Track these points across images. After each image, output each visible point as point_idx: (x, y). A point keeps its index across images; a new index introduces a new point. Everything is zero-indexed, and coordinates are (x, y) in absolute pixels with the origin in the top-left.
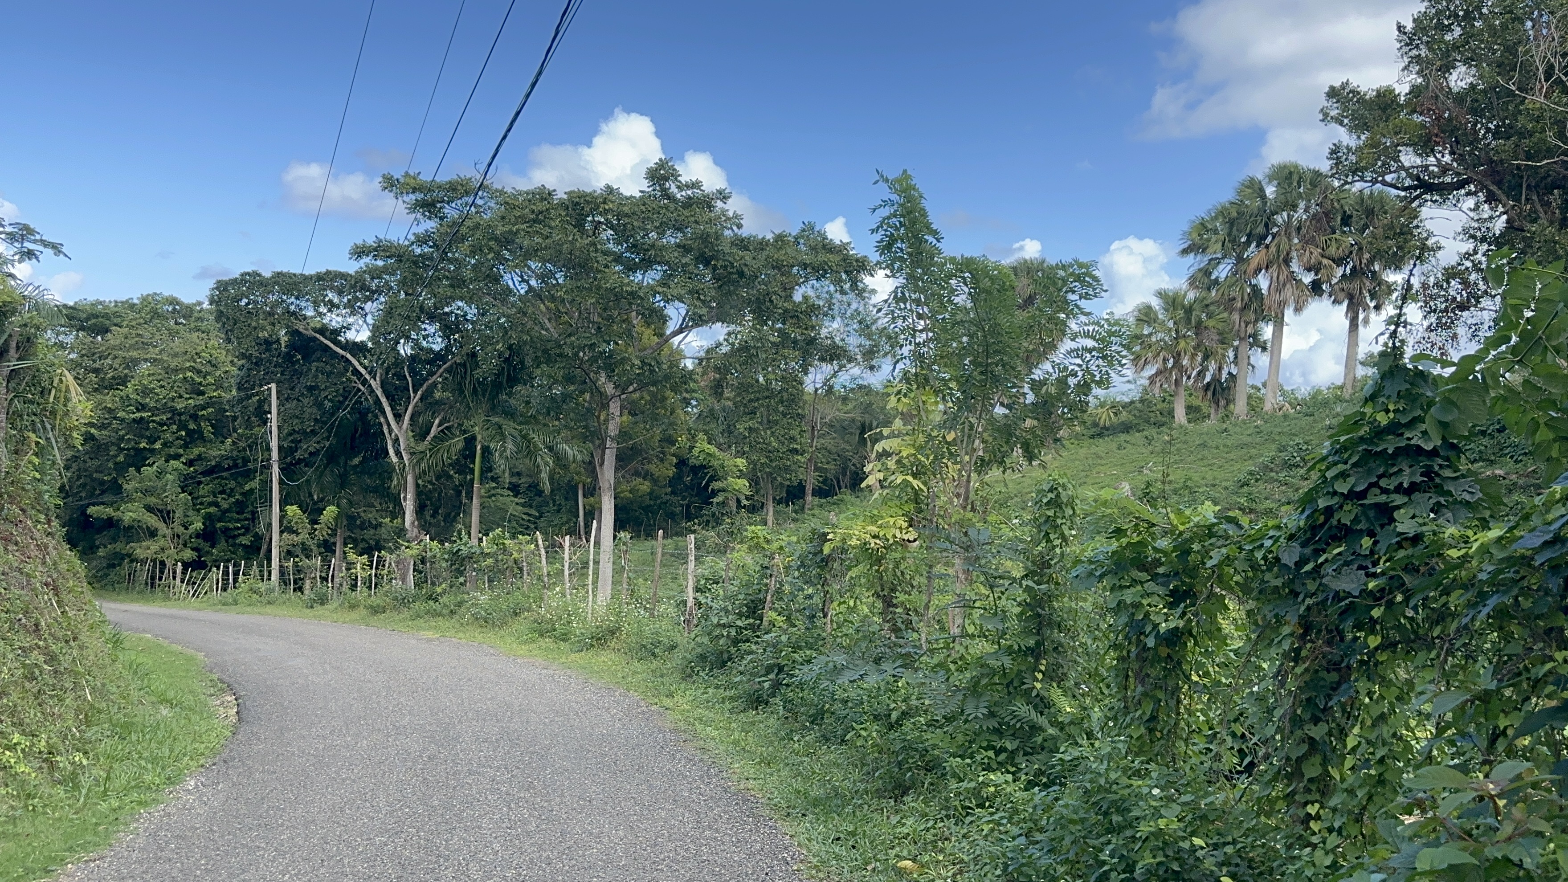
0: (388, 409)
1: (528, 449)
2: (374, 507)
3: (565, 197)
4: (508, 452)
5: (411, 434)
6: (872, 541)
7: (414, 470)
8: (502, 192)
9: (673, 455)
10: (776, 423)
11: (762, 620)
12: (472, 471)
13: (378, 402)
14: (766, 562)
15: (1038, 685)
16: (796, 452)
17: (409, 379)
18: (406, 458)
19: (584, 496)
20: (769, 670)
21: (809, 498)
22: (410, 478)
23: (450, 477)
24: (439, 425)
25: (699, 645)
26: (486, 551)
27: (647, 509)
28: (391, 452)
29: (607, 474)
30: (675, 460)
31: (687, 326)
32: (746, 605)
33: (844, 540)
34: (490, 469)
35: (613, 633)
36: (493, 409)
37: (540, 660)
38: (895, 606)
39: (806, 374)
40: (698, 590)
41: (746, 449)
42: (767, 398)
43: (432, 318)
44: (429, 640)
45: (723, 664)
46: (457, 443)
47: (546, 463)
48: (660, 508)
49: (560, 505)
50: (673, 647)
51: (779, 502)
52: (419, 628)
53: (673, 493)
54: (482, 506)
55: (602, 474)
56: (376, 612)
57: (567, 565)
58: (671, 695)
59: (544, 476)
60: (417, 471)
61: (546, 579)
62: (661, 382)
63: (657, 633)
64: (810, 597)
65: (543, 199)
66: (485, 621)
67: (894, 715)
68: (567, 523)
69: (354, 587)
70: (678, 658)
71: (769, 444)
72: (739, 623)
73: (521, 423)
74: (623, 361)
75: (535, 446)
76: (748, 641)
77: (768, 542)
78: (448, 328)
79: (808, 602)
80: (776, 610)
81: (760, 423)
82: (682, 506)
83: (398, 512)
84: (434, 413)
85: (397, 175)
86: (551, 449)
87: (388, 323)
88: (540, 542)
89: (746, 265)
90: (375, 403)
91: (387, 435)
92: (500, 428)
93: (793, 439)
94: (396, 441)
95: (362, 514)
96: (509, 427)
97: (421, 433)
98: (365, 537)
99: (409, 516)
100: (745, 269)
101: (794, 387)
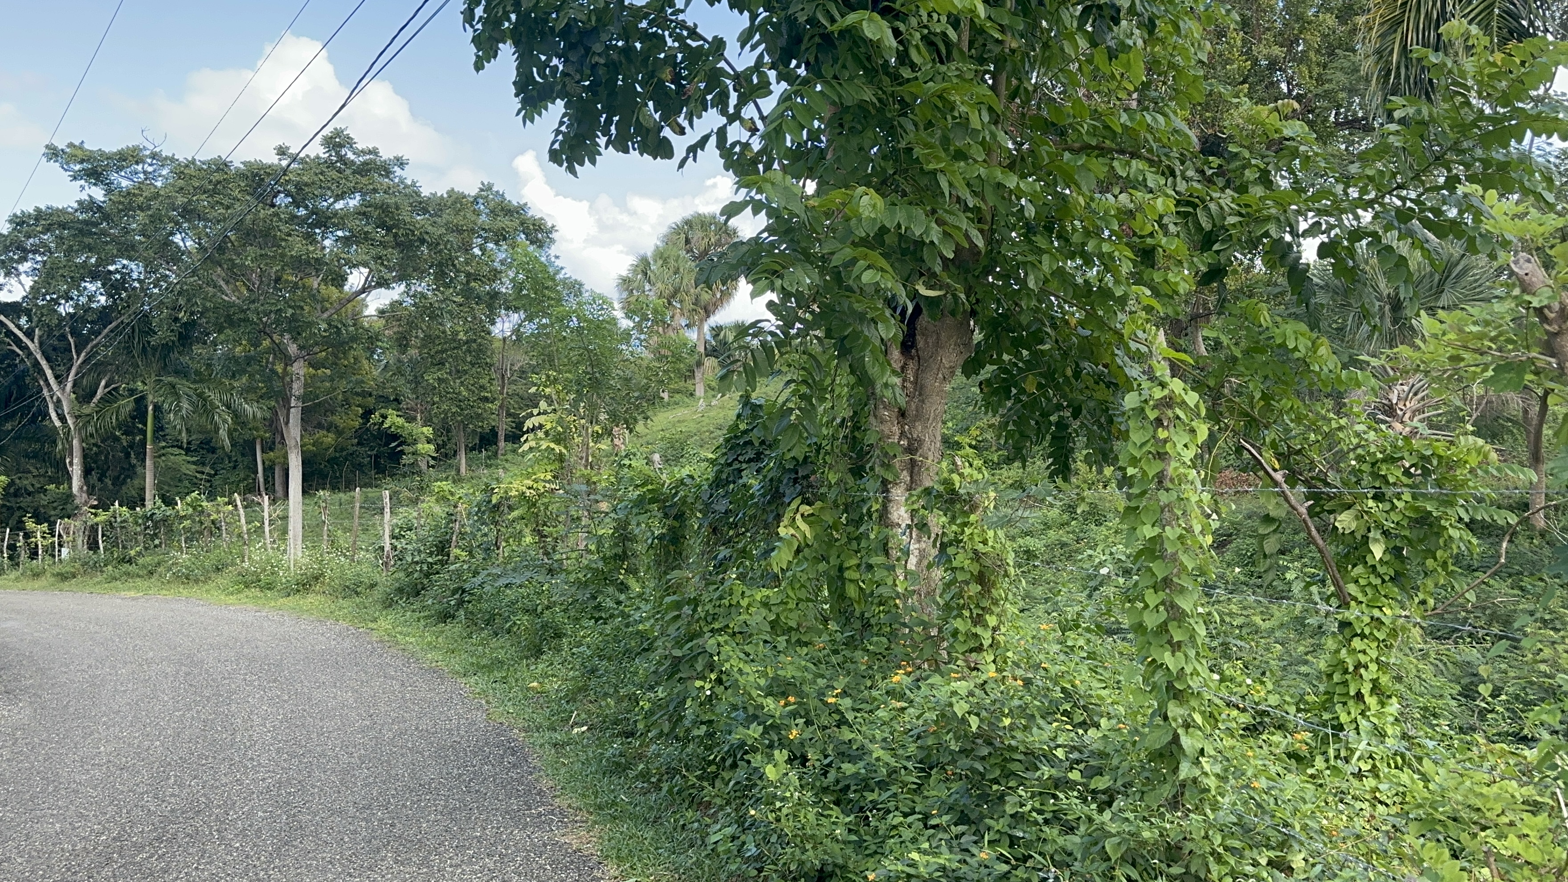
0: (49, 373)
1: (204, 407)
2: (30, 472)
3: (242, 166)
4: (184, 412)
5: (73, 396)
6: (528, 491)
7: (80, 433)
8: (172, 159)
9: (359, 406)
10: (465, 372)
11: (448, 556)
12: (144, 433)
13: (37, 364)
14: (451, 510)
15: (621, 577)
16: (486, 400)
17: (71, 340)
18: (70, 421)
19: (263, 451)
20: (455, 591)
21: (502, 444)
22: (75, 442)
23: (117, 439)
24: (106, 386)
25: (397, 580)
26: (182, 513)
27: (332, 461)
28: (53, 415)
29: (294, 431)
30: (360, 411)
31: (370, 286)
32: (436, 546)
33: (506, 492)
34: (162, 428)
35: (317, 578)
36: (164, 369)
37: (250, 606)
38: (546, 536)
39: (493, 323)
40: (393, 537)
41: (436, 399)
42: (455, 348)
43: (94, 277)
44: (133, 599)
45: (418, 594)
46: (126, 405)
47: (224, 423)
48: (346, 459)
49: (236, 461)
50: (373, 586)
51: (473, 449)
52: (117, 589)
53: (359, 444)
54: (156, 466)
55: (289, 432)
56: (66, 578)
57: (267, 523)
58: (375, 620)
59: (223, 433)
60: (83, 435)
61: (246, 536)
62: (347, 343)
63: (358, 575)
64: (486, 535)
65: (218, 170)
66: (187, 578)
67: (539, 608)
68: (245, 479)
69: (34, 555)
70: (377, 594)
71: (459, 393)
72: (430, 560)
73: (195, 382)
74: (310, 324)
75: (212, 404)
76: (438, 573)
77: (452, 494)
78: (114, 288)
79: (485, 539)
80: (460, 547)
81: (450, 373)
82: (371, 456)
83: (63, 475)
84: (99, 375)
85: (61, 145)
86: (228, 407)
87: (49, 284)
88: (239, 503)
89: (427, 233)
90: (34, 366)
91: (48, 399)
92: (174, 387)
93: (483, 388)
94: (58, 404)
95: (17, 481)
96: (184, 387)
97: (84, 395)
98: (22, 505)
99: (76, 482)
100: (426, 237)
101: (483, 338)
